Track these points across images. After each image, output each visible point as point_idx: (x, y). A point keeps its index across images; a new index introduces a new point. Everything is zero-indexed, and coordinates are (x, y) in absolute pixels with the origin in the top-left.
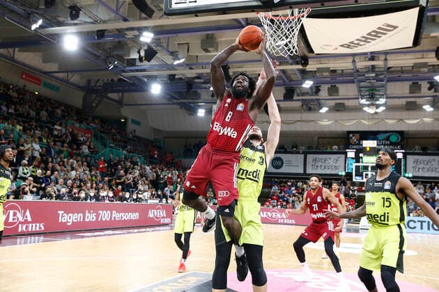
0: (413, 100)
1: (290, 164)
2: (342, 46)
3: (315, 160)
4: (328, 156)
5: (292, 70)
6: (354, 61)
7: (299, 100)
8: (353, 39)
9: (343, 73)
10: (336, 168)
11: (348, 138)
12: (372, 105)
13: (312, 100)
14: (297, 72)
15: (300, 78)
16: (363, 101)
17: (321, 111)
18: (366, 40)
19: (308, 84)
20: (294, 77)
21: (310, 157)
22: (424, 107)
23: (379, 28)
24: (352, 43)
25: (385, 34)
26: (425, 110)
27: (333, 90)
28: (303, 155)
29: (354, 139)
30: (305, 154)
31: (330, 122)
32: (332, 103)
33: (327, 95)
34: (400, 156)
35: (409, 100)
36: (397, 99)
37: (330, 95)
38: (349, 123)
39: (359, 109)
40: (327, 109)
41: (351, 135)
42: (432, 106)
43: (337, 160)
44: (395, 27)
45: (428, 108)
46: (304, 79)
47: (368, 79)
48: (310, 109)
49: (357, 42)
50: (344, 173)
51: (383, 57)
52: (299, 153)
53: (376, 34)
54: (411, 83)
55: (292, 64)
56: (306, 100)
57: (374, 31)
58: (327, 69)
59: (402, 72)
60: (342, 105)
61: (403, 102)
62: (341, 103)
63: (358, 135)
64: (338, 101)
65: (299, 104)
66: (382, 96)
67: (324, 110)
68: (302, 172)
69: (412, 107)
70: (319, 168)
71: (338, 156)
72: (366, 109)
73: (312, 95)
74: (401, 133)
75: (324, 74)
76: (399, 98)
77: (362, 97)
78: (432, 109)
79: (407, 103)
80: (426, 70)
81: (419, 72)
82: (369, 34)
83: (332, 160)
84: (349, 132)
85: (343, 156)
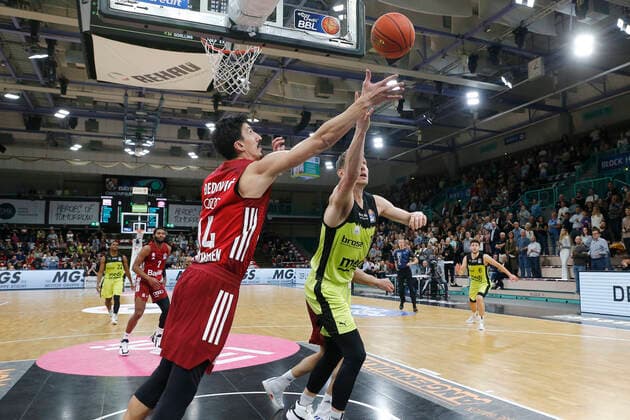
0: (178, 145)
1: (25, 211)
2: (136, 77)
3: (61, 208)
4: (78, 203)
5: (44, 93)
6: (126, 95)
7: (43, 132)
8: (151, 72)
9: (107, 107)
10: (88, 218)
11: (104, 182)
12: (139, 146)
13: (63, 134)
14: (48, 97)
15: (52, 105)
16: (128, 142)
17: (72, 148)
18: (164, 75)
19: (62, 114)
20: (42, 103)
21: (54, 204)
22: (190, 154)
23: (182, 66)
24: (148, 76)
25: (186, 73)
26: (189, 157)
27: (92, 125)
28: (44, 202)
29: (112, 184)
30: (48, 200)
31: (84, 163)
32: (87, 140)
33: (84, 129)
34: (161, 204)
35: (174, 145)
36: (163, 143)
37: (87, 131)
38: (109, 166)
39: (120, 150)
40: (80, 147)
41: (107, 180)
42: (197, 154)
43: (90, 209)
44: (198, 69)
45: (193, 155)
46: (57, 107)
47: (138, 117)
48: (56, 145)
49: (153, 76)
50: (98, 224)
51: (158, 96)
52: (38, 199)
53: (176, 72)
54: (180, 127)
55: (43, 86)
56: (53, 133)
57: (175, 68)
58: (90, 100)
59: (174, 114)
60: (100, 143)
61: (168, 146)
62: (97, 142)
63: (116, 180)
64: (94, 139)
65: (43, 137)
66: (150, 138)
67: (76, 147)
68: (42, 222)
69: (177, 152)
70: (66, 218)
71: (90, 203)
72: (127, 150)
73: (63, 128)
74: (163, 180)
75: (87, 104)
76: (166, 142)
77: (128, 137)
78: (196, 157)
79: (173, 148)
80: (200, 115)
81: (193, 117)
82: (170, 70)
83: (83, 208)
84: (105, 176)
85: (97, 204)
